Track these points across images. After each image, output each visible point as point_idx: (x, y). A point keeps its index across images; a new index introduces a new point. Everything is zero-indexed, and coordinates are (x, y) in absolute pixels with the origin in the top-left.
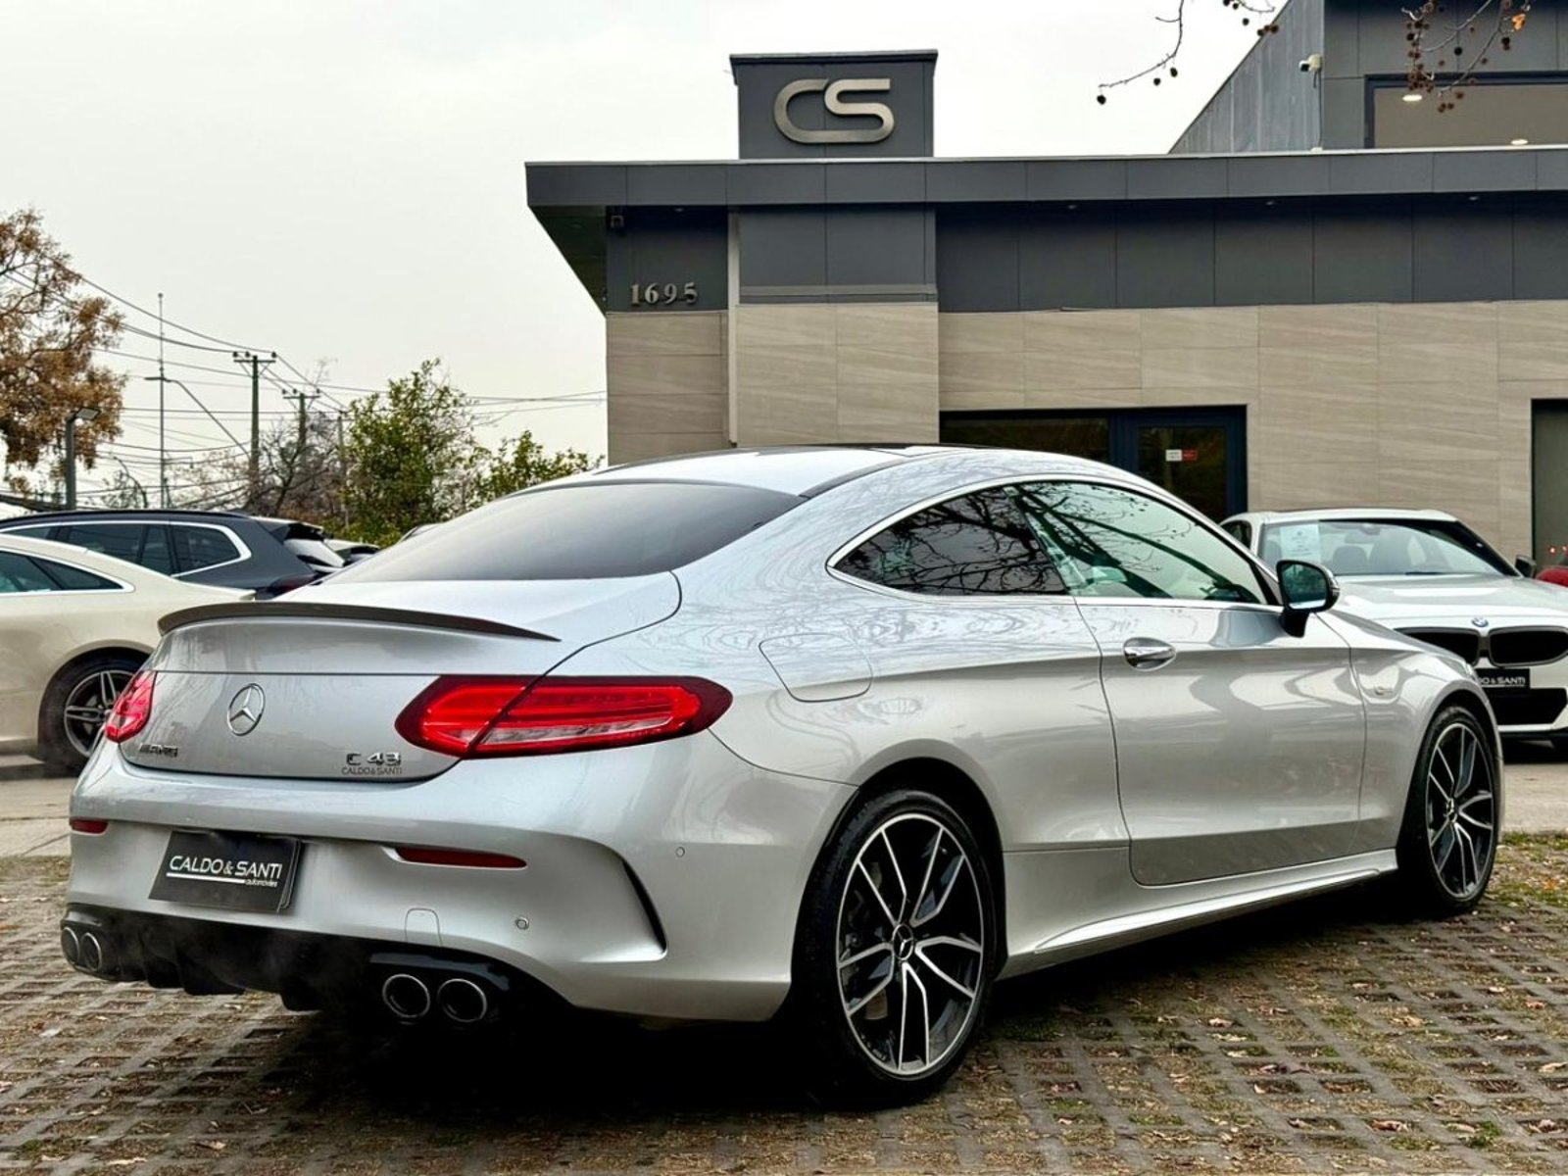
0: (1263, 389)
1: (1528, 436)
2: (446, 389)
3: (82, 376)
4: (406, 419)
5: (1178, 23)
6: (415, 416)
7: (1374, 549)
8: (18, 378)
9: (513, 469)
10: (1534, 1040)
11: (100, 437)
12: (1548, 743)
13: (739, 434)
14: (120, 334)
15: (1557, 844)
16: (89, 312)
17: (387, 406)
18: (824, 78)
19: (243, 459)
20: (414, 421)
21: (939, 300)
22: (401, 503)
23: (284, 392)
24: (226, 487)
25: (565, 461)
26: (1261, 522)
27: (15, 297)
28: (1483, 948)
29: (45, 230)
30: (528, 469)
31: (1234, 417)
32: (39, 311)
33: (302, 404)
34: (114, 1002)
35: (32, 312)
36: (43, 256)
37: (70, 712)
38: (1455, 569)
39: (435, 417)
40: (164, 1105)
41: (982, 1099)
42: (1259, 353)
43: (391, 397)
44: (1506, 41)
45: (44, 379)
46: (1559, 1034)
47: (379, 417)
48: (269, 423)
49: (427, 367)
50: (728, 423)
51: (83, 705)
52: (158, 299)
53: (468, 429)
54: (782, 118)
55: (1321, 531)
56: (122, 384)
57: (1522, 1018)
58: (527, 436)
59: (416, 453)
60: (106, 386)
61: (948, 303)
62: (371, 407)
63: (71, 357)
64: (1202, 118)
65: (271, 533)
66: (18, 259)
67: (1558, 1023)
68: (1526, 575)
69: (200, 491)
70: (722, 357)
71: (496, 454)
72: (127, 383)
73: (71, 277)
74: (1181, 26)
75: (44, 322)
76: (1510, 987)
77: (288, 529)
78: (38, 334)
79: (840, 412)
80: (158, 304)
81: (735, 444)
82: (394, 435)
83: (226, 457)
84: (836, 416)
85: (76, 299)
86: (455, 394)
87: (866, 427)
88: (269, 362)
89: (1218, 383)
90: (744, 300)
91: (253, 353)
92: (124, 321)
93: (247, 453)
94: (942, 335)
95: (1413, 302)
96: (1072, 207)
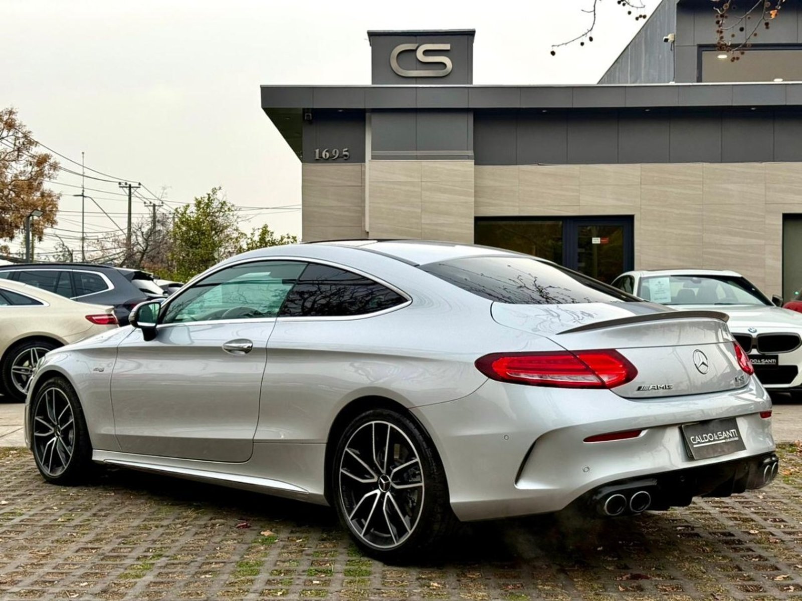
0: (642, 207)
1: (781, 232)
2: (224, 202)
3: (38, 194)
4: (204, 218)
5: (593, 13)
6: (208, 216)
7: (699, 291)
8: (4, 194)
9: (258, 244)
10: (773, 561)
11: (46, 225)
12: (789, 394)
13: (370, 228)
14: (57, 172)
15: (790, 449)
16: (42, 161)
17: (194, 211)
18: (416, 43)
19: (123, 237)
20: (208, 219)
21: (475, 159)
22: (200, 261)
23: (145, 203)
24: (114, 252)
25: (285, 240)
26: (639, 276)
27: (4, 153)
28: (747, 508)
29: (19, 119)
30: (266, 244)
31: (627, 221)
32: (16, 160)
33: (154, 209)
34: (8, 531)
35: (12, 161)
36: (18, 132)
37: (14, 369)
38: (740, 301)
39: (219, 217)
40: (22, 591)
41: (470, 593)
42: (641, 188)
43: (196, 206)
44: (767, 24)
45: (18, 195)
46: (786, 558)
47: (190, 217)
48: (136, 219)
49: (214, 191)
50: (364, 222)
51: (22, 365)
52: (82, 155)
53: (235, 223)
54: (394, 64)
55: (670, 281)
56: (58, 198)
57: (766, 549)
58: (266, 227)
59: (208, 235)
60: (50, 199)
61: (479, 161)
62: (185, 211)
63: (32, 184)
64: (613, 67)
65: (125, 276)
66: (5, 133)
67: (786, 552)
68: (778, 305)
69: (101, 253)
70: (362, 187)
71: (250, 236)
72: (61, 198)
73: (31, 143)
74: (595, 14)
75: (19, 166)
76: (760, 530)
77: (134, 274)
78: (15, 172)
79: (423, 216)
80: (82, 158)
81: (368, 232)
82: (197, 226)
83: (114, 236)
84: (421, 218)
85: (35, 154)
86: (229, 205)
87: (436, 225)
88: (137, 187)
89: (621, 203)
90: (374, 157)
91: (129, 183)
92: (59, 165)
93: (125, 234)
94: (476, 177)
95: (722, 162)
96: (544, 111)
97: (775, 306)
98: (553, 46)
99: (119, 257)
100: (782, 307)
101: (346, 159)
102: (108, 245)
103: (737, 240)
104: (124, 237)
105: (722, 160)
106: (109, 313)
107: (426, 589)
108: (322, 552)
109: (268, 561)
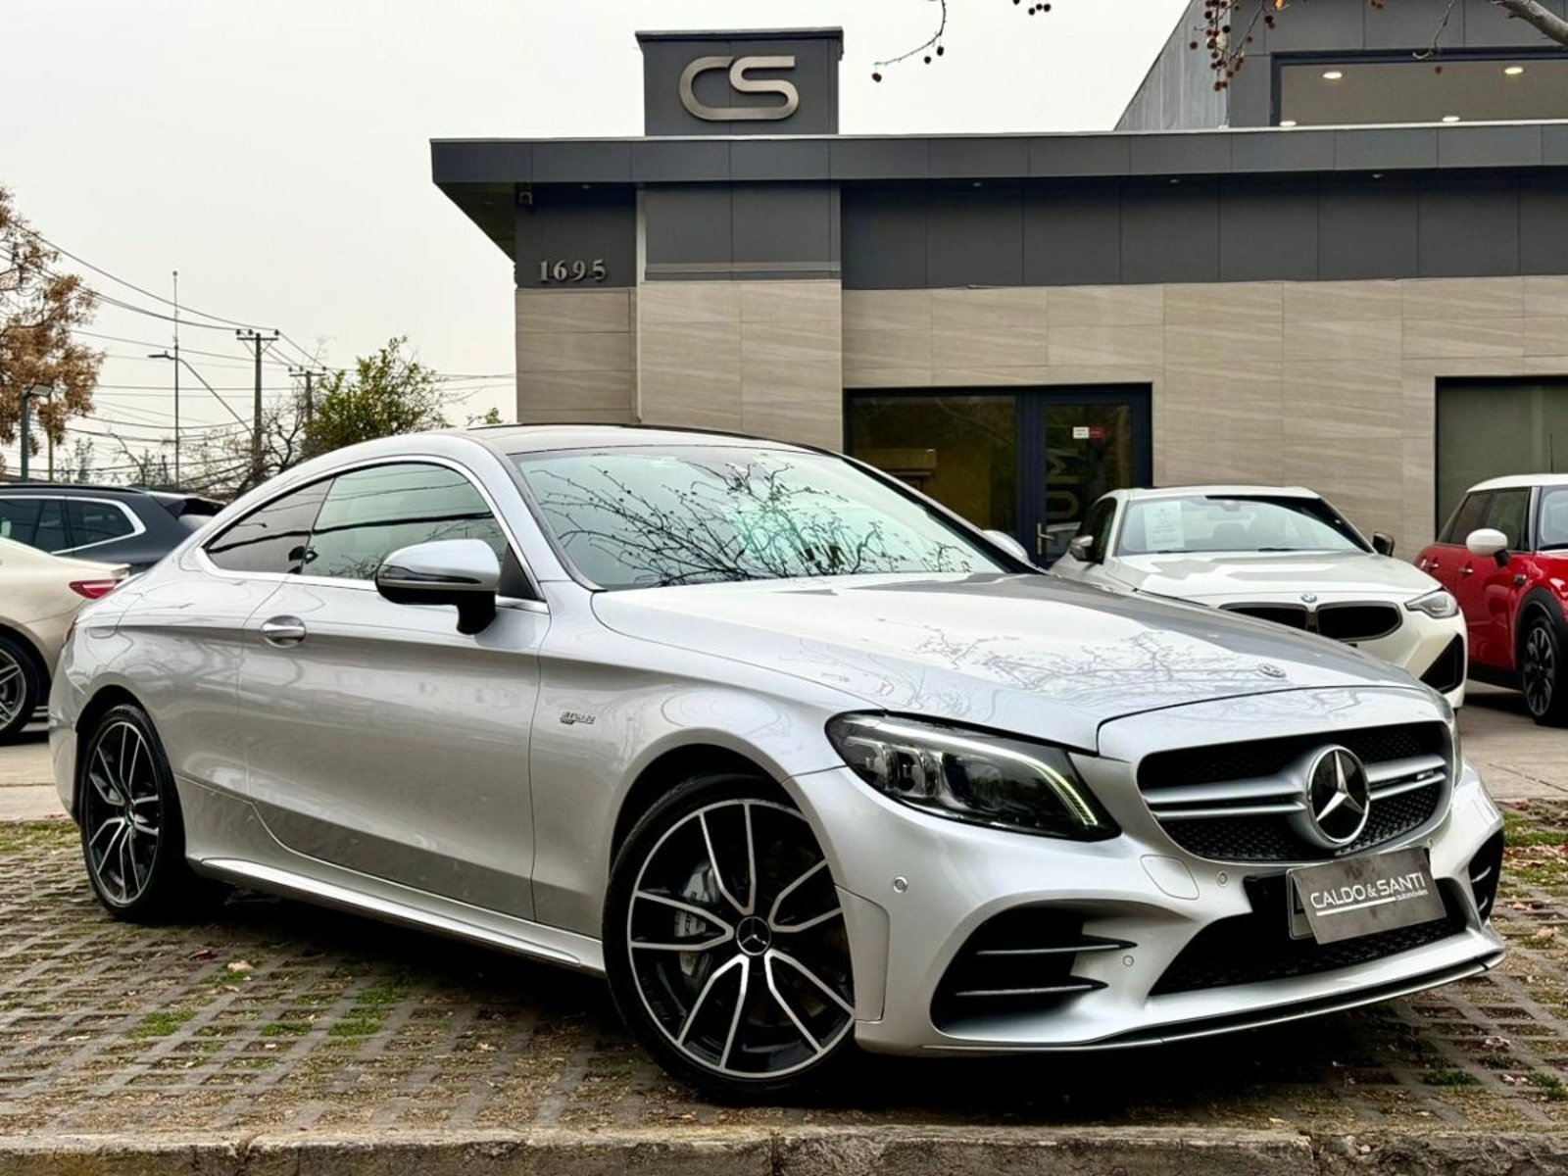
0: (1168, 367)
1: (1432, 412)
2: (415, 366)
3: (60, 354)
4: (375, 397)
6: (384, 393)
11: (71, 414)
13: (645, 412)
14: (94, 311)
16: (61, 289)
17: (356, 383)
18: (730, 55)
19: (246, 437)
20: (383, 398)
21: (842, 278)
24: (227, 465)
26: (1126, 499)
29: (15, 207)
31: (1138, 396)
32: (17, 288)
33: (309, 381)
35: (10, 290)
36: (14, 233)
38: (1314, 546)
39: (404, 394)
41: (536, 1058)
42: (1165, 331)
43: (360, 373)
44: (1269, 19)
45: (17, 356)
47: (348, 394)
48: (269, 400)
49: (394, 344)
50: (636, 401)
52: (172, 277)
53: (436, 407)
54: (687, 96)
55: (1183, 509)
56: (100, 361)
58: (494, 412)
59: (385, 431)
60: (83, 364)
61: (851, 281)
62: (338, 384)
63: (44, 334)
64: (1138, 97)
65: (167, 508)
68: (1380, 552)
69: (202, 468)
70: (631, 333)
72: (105, 360)
73: (40, 254)
75: (22, 298)
77: (185, 504)
78: (16, 311)
79: (744, 388)
81: (640, 420)
82: (362, 412)
83: (227, 435)
84: (740, 392)
85: (51, 276)
86: (425, 371)
87: (772, 404)
88: (272, 339)
89: (1125, 361)
90: (651, 277)
91: (255, 331)
93: (249, 430)
94: (845, 312)
95: (1318, 279)
96: (977, 184)
97: (1376, 552)
98: (877, 63)
99: (238, 476)
100: (1390, 555)
101: (601, 280)
102: (216, 453)
103: (1348, 429)
104: (248, 436)
105: (1320, 276)
106: (117, 577)
108: (315, 997)
109: (203, 1012)
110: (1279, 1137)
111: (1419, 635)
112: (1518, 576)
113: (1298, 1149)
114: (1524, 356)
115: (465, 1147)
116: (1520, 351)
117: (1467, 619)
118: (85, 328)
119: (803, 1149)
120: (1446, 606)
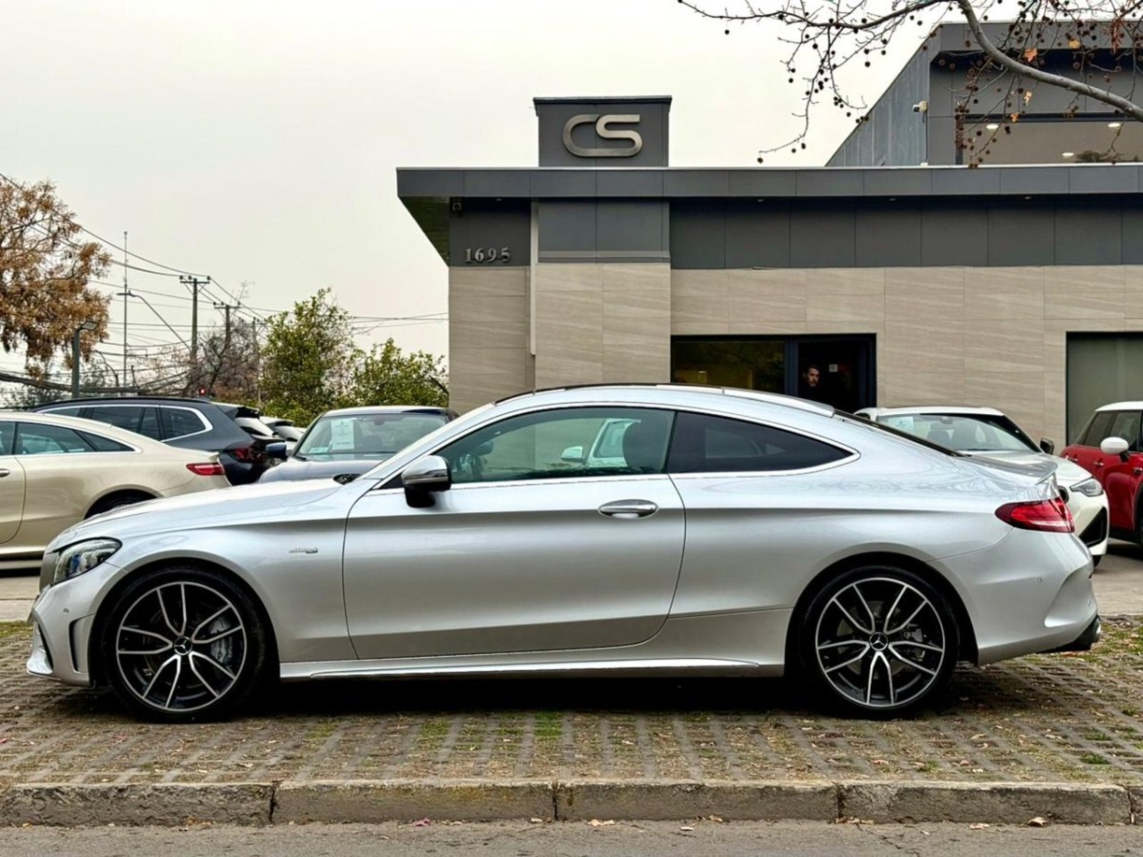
0: (886, 323)
1: (1064, 356)
2: (335, 309)
3: (81, 297)
4: (307, 329)
5: (805, 117)
6: (313, 327)
7: (954, 433)
8: (37, 298)
9: (381, 365)
11: (94, 340)
13: (537, 350)
14: (108, 268)
16: (88, 252)
17: (294, 320)
19: (186, 352)
20: (312, 330)
21: (671, 262)
22: (302, 388)
23: (215, 304)
24: (173, 371)
25: (417, 359)
26: (879, 413)
27: (35, 241)
29: (58, 196)
30: (391, 364)
31: (868, 342)
32: (50, 251)
33: (228, 313)
35: (46, 252)
36: (57, 213)
38: (1004, 446)
39: (327, 328)
42: (885, 299)
43: (296, 314)
45: (56, 299)
47: (288, 327)
49: (321, 293)
50: (530, 342)
52: (123, 235)
53: (350, 337)
54: (568, 140)
55: (914, 420)
56: (108, 302)
58: (390, 342)
59: (313, 353)
60: (97, 303)
61: (677, 263)
62: (282, 321)
63: (76, 283)
65: (226, 414)
66: (39, 216)
68: (1046, 451)
69: (155, 374)
70: (526, 298)
71: (369, 354)
72: (111, 301)
73: (75, 228)
74: (807, 118)
75: (54, 258)
77: (237, 411)
78: (51, 267)
79: (605, 336)
80: (124, 240)
81: (534, 356)
82: (299, 341)
83: (174, 351)
84: (602, 338)
85: (76, 243)
86: (341, 313)
87: (622, 346)
88: (206, 283)
89: (857, 318)
90: (541, 260)
91: (193, 277)
92: (111, 258)
93: (188, 347)
94: (673, 285)
95: (988, 265)
96: (760, 201)
97: (1043, 452)
98: (761, 152)
99: (181, 380)
100: (1052, 454)
101: (506, 261)
102: (165, 363)
103: (1008, 366)
105: (989, 263)
106: (214, 461)
107: (618, 746)
110: (1106, 787)
111: (1079, 508)
112: (1136, 468)
113: (1120, 792)
114: (1126, 318)
115: (673, 786)
116: (1123, 315)
117: (1109, 498)
118: (102, 279)
119: (854, 791)
120: (1095, 488)
